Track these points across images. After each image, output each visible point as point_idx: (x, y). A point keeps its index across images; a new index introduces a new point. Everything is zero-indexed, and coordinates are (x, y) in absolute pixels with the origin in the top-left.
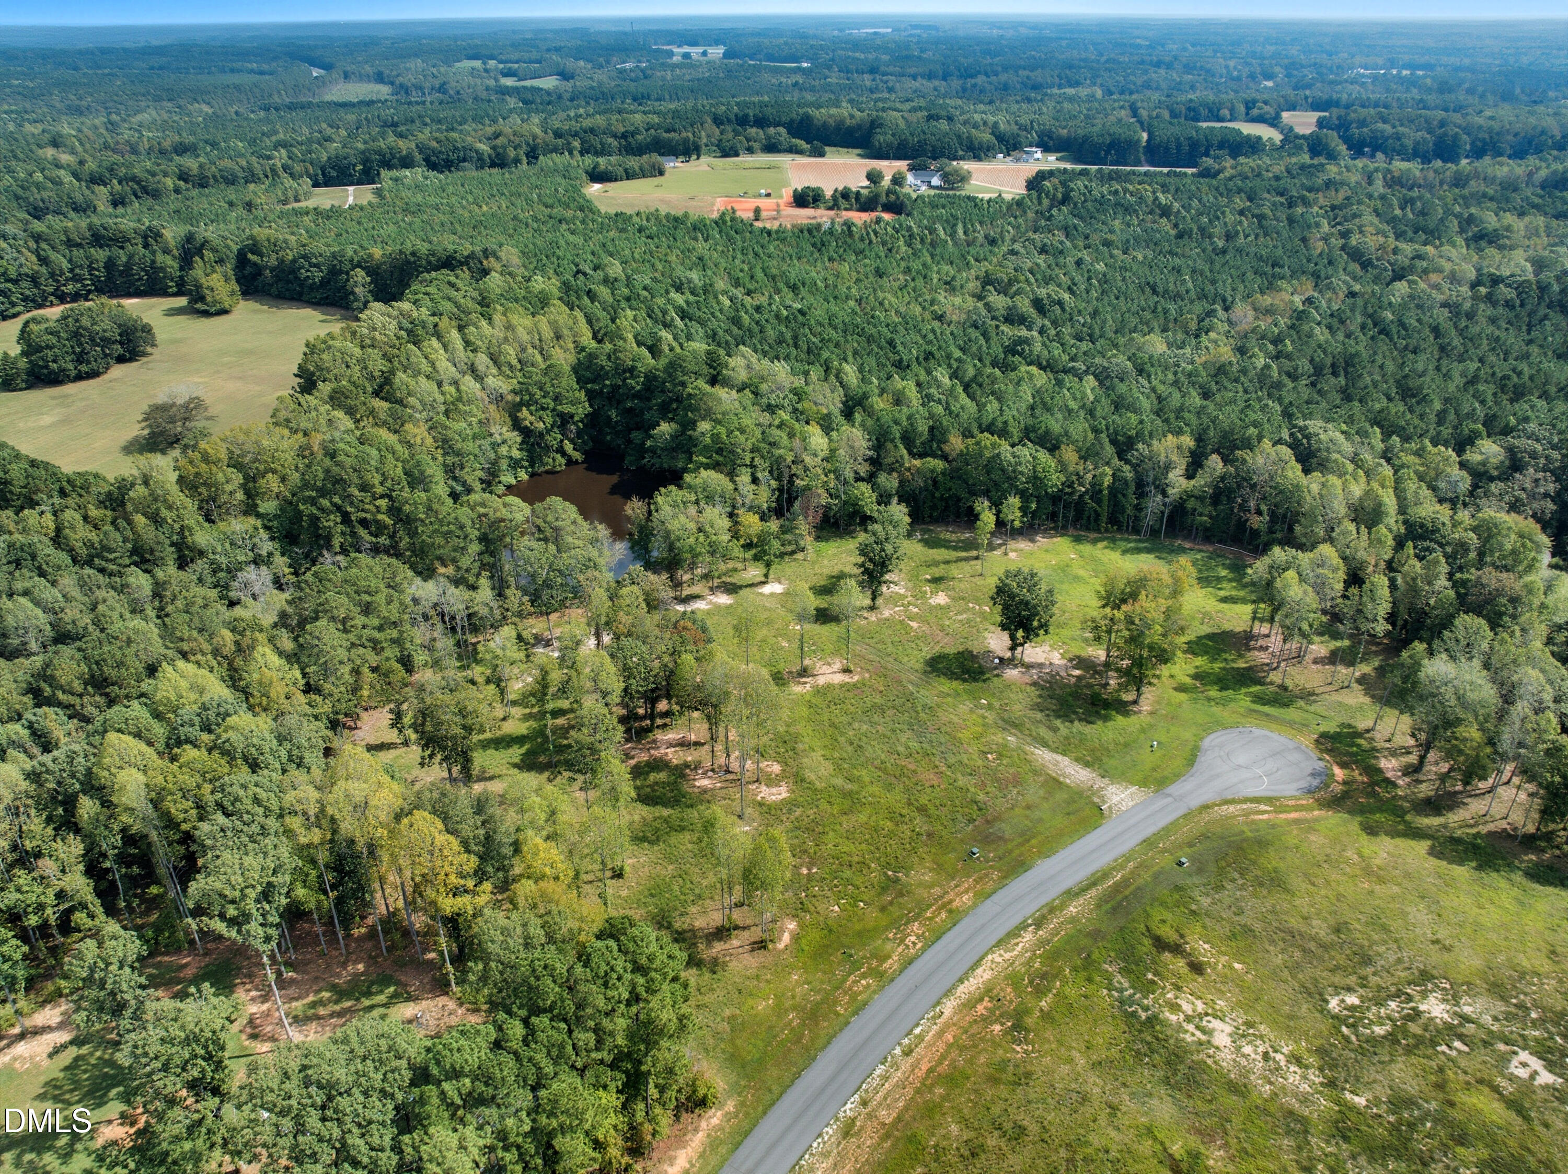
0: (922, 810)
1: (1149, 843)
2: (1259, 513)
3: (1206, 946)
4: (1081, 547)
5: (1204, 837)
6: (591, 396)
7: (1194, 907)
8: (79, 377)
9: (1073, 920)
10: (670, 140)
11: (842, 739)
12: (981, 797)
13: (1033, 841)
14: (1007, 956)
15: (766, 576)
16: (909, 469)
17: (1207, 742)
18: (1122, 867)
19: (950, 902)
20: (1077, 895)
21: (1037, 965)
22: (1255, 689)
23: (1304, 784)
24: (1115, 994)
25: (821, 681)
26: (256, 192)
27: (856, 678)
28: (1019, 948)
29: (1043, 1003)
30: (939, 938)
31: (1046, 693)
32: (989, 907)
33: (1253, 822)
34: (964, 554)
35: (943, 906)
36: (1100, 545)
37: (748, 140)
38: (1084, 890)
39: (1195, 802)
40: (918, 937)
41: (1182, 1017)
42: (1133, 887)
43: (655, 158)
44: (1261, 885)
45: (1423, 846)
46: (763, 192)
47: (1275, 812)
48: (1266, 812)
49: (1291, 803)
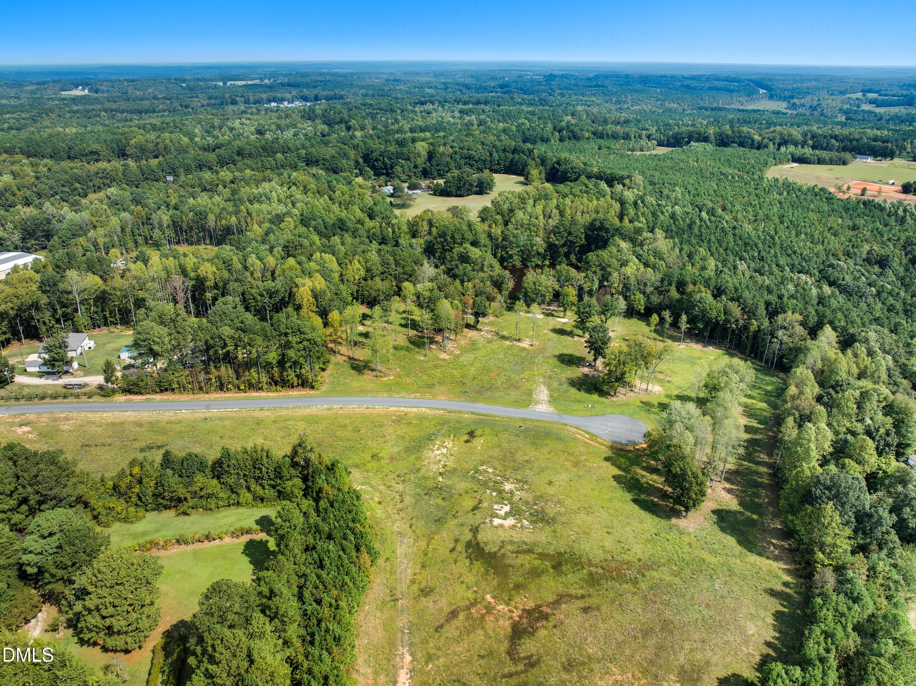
0: (475, 379)
3: (482, 441)
5: (545, 428)
7: (500, 435)
9: (462, 417)
13: (490, 400)
14: (428, 411)
15: (564, 314)
17: (612, 416)
18: (503, 418)
19: (438, 396)
20: (475, 414)
21: (430, 417)
23: (618, 441)
24: (436, 432)
25: (519, 344)
27: (531, 348)
28: (434, 412)
29: (414, 422)
30: (420, 399)
32: (445, 402)
33: (573, 436)
35: (434, 396)
39: (565, 422)
40: (415, 396)
41: (440, 444)
45: (618, 473)
46: (891, 182)
47: (588, 439)
48: (584, 437)
49: (600, 440)
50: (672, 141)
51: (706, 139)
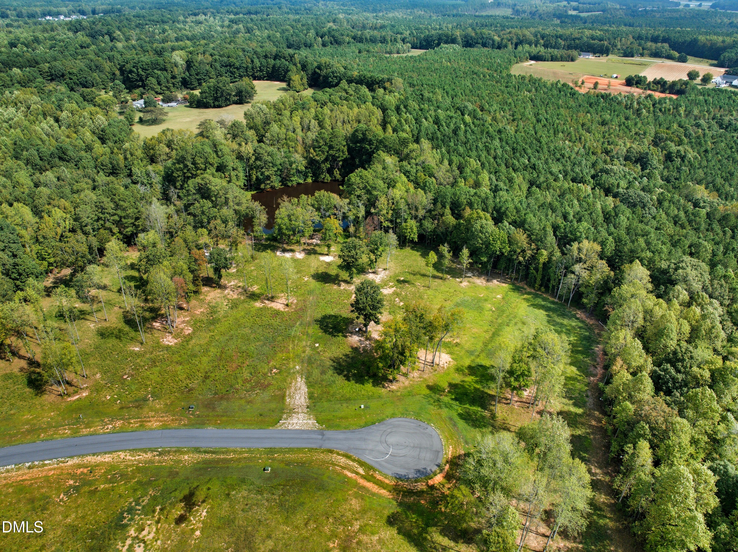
0: (206, 378)
1: (272, 451)
3: (204, 514)
4: (510, 294)
5: (301, 464)
7: (233, 493)
9: (180, 461)
11: (232, 332)
12: (238, 386)
13: (225, 418)
14: (128, 457)
15: (328, 251)
16: (444, 220)
18: (241, 453)
19: (150, 421)
20: (199, 452)
21: (130, 469)
22: (475, 409)
24: (133, 504)
25: (272, 305)
27: (286, 310)
28: (137, 458)
29: (102, 486)
30: (119, 433)
31: (353, 355)
32: (158, 434)
33: (341, 474)
35: (143, 422)
36: (523, 296)
38: (205, 452)
39: (329, 445)
40: (114, 427)
41: (134, 535)
42: (228, 465)
43: (574, 53)
44: (282, 505)
46: (615, 76)
47: (363, 477)
48: (357, 473)
49: (379, 477)
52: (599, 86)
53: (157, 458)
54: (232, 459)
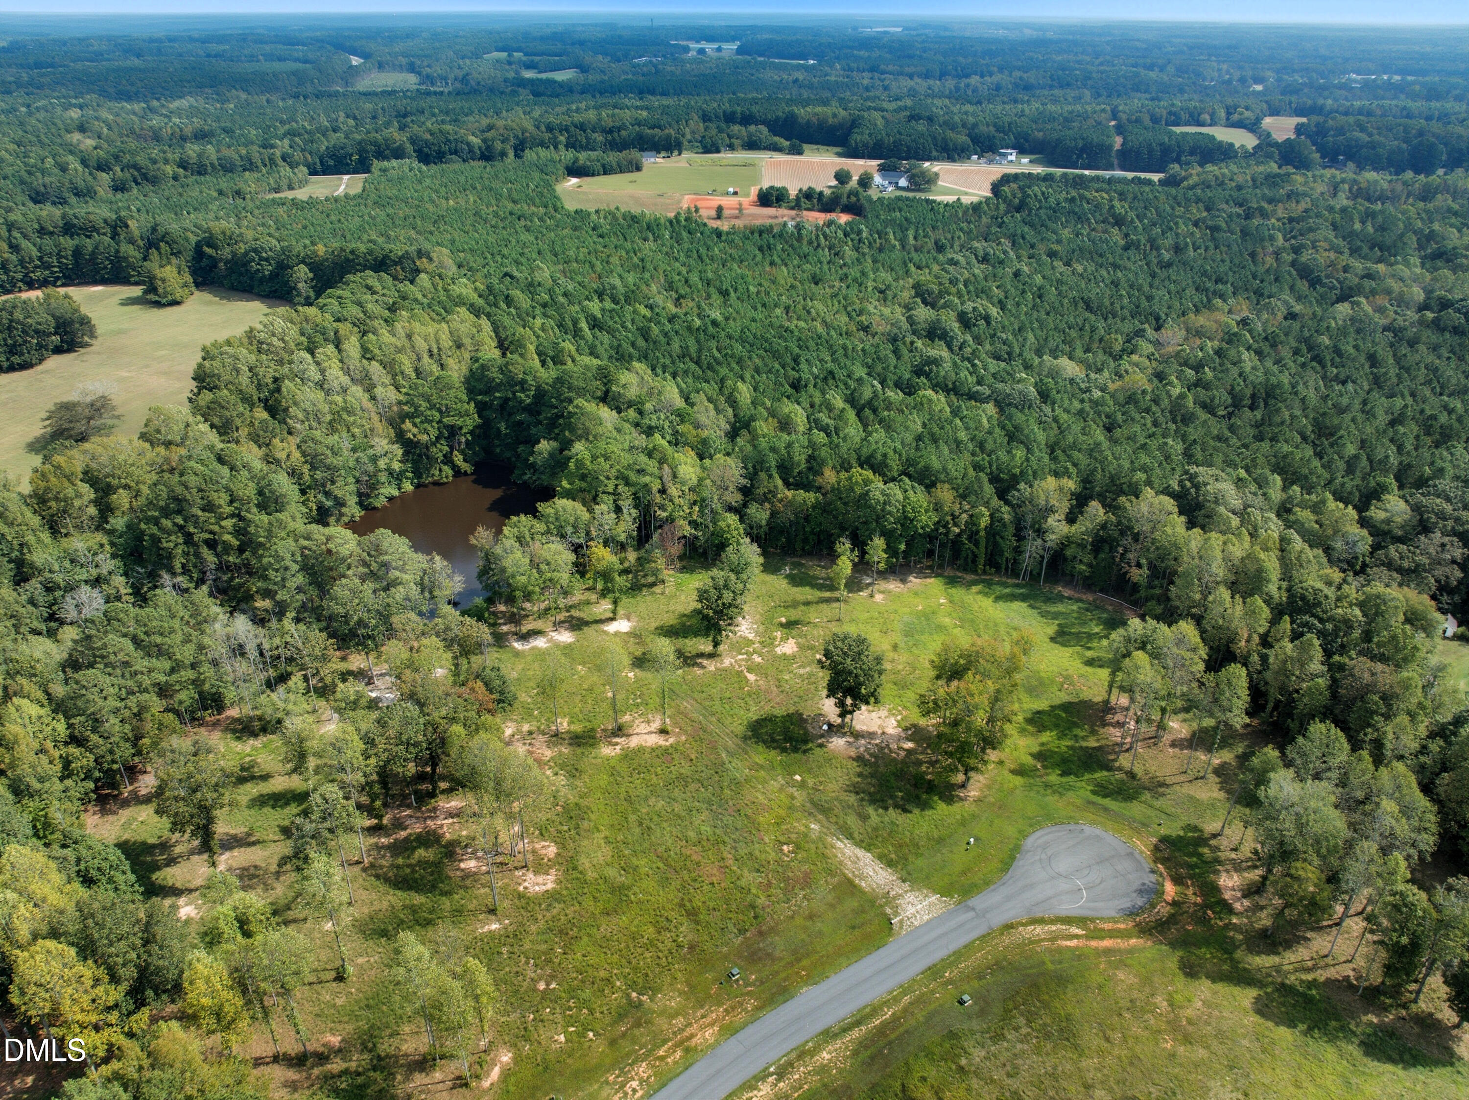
0: (693, 914)
1: (934, 971)
2: (1139, 565)
4: (953, 591)
5: (997, 966)
6: (481, 408)
7: (963, 1062)
8: (12, 369)
9: (823, 1069)
10: (653, 136)
11: (632, 818)
12: (762, 901)
13: (805, 962)
15: (614, 612)
16: (781, 501)
17: (1030, 841)
18: (896, 1000)
19: (692, 1036)
20: (836, 1036)
22: (1101, 775)
23: (1126, 903)
25: (634, 742)
26: (249, 182)
27: (672, 740)
30: (664, 1085)
31: (868, 770)
32: (733, 1046)
33: (1060, 950)
34: (827, 594)
35: (682, 1042)
36: (975, 589)
37: (730, 137)
38: (845, 1030)
39: (998, 919)
40: (641, 1081)
42: (901, 1030)
43: (635, 154)
44: (1048, 1036)
45: (1247, 996)
46: (731, 190)
47: (1087, 937)
48: (1077, 937)
49: (1108, 926)
50: (331, 163)
51: (398, 154)
52: (726, 213)
53: (781, 1085)
54: (895, 1019)
